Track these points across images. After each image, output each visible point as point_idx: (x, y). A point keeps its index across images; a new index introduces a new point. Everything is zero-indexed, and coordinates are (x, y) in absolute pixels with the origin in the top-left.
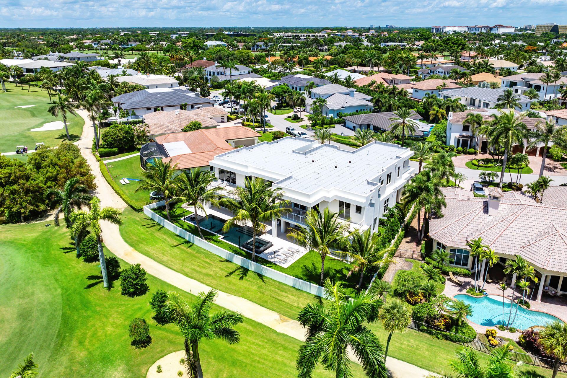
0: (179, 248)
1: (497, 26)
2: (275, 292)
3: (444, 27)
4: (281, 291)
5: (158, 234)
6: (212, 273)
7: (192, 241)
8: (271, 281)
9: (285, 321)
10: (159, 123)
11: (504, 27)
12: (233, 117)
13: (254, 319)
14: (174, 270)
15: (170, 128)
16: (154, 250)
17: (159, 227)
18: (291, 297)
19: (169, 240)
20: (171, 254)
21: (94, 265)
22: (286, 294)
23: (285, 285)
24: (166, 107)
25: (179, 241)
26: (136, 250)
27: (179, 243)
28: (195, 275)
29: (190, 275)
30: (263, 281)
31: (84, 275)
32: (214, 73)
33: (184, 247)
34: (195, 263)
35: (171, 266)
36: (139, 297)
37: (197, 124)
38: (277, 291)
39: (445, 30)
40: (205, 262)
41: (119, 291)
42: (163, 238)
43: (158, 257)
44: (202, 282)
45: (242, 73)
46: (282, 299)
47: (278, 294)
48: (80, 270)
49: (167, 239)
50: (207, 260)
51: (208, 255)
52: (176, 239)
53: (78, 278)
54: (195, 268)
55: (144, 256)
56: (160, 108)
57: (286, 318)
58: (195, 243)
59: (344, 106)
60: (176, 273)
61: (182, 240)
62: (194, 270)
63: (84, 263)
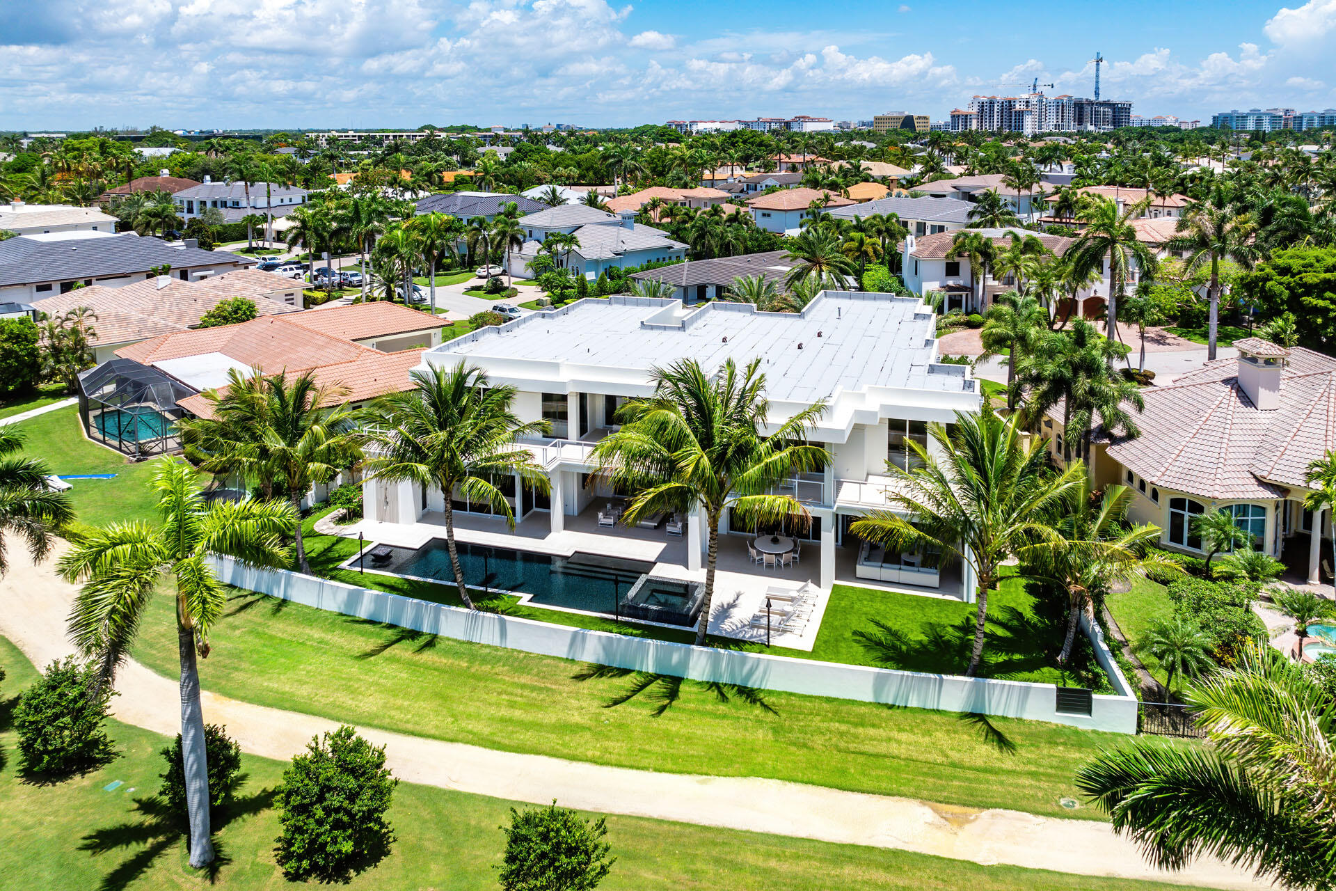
0: (393, 660)
1: (801, 119)
2: (842, 734)
3: (692, 123)
4: (856, 725)
5: (279, 628)
6: (576, 718)
7: (426, 629)
8: (795, 700)
9: (962, 821)
10: (113, 311)
11: (813, 120)
12: (319, 295)
13: (863, 841)
14: (434, 737)
15: (150, 324)
16: (301, 682)
17: (268, 606)
18: (903, 737)
19: (338, 638)
20: (377, 684)
21: (82, 789)
22: (882, 733)
23: (853, 702)
24: (101, 278)
25: (379, 635)
26: (230, 696)
27: (381, 641)
28: (527, 737)
29: (506, 742)
30: (766, 707)
31: (62, 838)
32: (204, 203)
33: (404, 650)
34: (493, 698)
35: (410, 727)
36: (370, 869)
37: (244, 308)
38: (844, 728)
39: (694, 129)
40: (523, 686)
41: (270, 871)
42: (311, 638)
43: (334, 705)
44: (573, 758)
45: (286, 202)
46: (882, 748)
47: (856, 737)
48: (29, 821)
49: (328, 637)
50: (525, 679)
51: (521, 662)
52: (363, 634)
53: (36, 857)
54: (504, 712)
55: (276, 713)
56: (82, 283)
57: (956, 809)
58: (444, 632)
59: (620, 250)
60: (449, 745)
61: (390, 634)
62: (503, 720)
63: (31, 788)
